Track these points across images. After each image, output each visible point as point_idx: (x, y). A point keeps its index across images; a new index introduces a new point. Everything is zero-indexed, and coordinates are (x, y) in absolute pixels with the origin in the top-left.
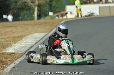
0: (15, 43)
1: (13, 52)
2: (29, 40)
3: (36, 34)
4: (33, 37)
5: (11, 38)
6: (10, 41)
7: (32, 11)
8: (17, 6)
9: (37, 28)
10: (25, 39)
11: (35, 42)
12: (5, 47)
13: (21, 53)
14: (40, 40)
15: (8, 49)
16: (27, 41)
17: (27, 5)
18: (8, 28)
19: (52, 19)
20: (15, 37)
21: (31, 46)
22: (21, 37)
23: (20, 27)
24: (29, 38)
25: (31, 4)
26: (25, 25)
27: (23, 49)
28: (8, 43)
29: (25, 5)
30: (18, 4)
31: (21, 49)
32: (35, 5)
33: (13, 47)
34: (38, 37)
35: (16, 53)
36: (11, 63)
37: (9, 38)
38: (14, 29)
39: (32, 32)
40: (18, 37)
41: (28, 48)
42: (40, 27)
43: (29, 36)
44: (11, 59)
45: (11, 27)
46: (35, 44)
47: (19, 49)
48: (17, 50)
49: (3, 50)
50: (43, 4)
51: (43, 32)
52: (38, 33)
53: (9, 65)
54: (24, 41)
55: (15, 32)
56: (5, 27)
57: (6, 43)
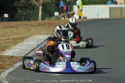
0: (15, 46)
1: (12, 55)
2: (31, 42)
3: (39, 35)
4: (35, 39)
5: (11, 39)
6: (10, 43)
7: (35, 11)
8: (20, 5)
9: (40, 30)
10: (26, 41)
11: (36, 45)
12: (3, 49)
13: (21, 57)
14: (42, 43)
15: (6, 52)
16: (28, 43)
17: (31, 3)
18: (8, 28)
19: (57, 20)
20: (15, 39)
21: (32, 49)
22: (22, 39)
23: (21, 28)
24: (31, 40)
25: (35, 2)
26: (27, 25)
27: (23, 52)
28: (7, 46)
29: (28, 3)
30: (21, 2)
31: (20, 52)
32: (39, 4)
33: (13, 50)
34: (40, 39)
35: (15, 56)
36: (9, 67)
37: (8, 39)
38: (15, 30)
39: (34, 33)
40: (19, 39)
41: (29, 51)
42: (43, 28)
43: (31, 38)
44: (9, 63)
45: (11, 27)
46: (37, 47)
47: (19, 52)
48: (16, 53)
49: (1, 53)
50: (48, 3)
51: (47, 34)
52: (41, 35)
53: (7, 69)
54: (25, 44)
55: (15, 33)
56: (5, 27)
57: (5, 45)
